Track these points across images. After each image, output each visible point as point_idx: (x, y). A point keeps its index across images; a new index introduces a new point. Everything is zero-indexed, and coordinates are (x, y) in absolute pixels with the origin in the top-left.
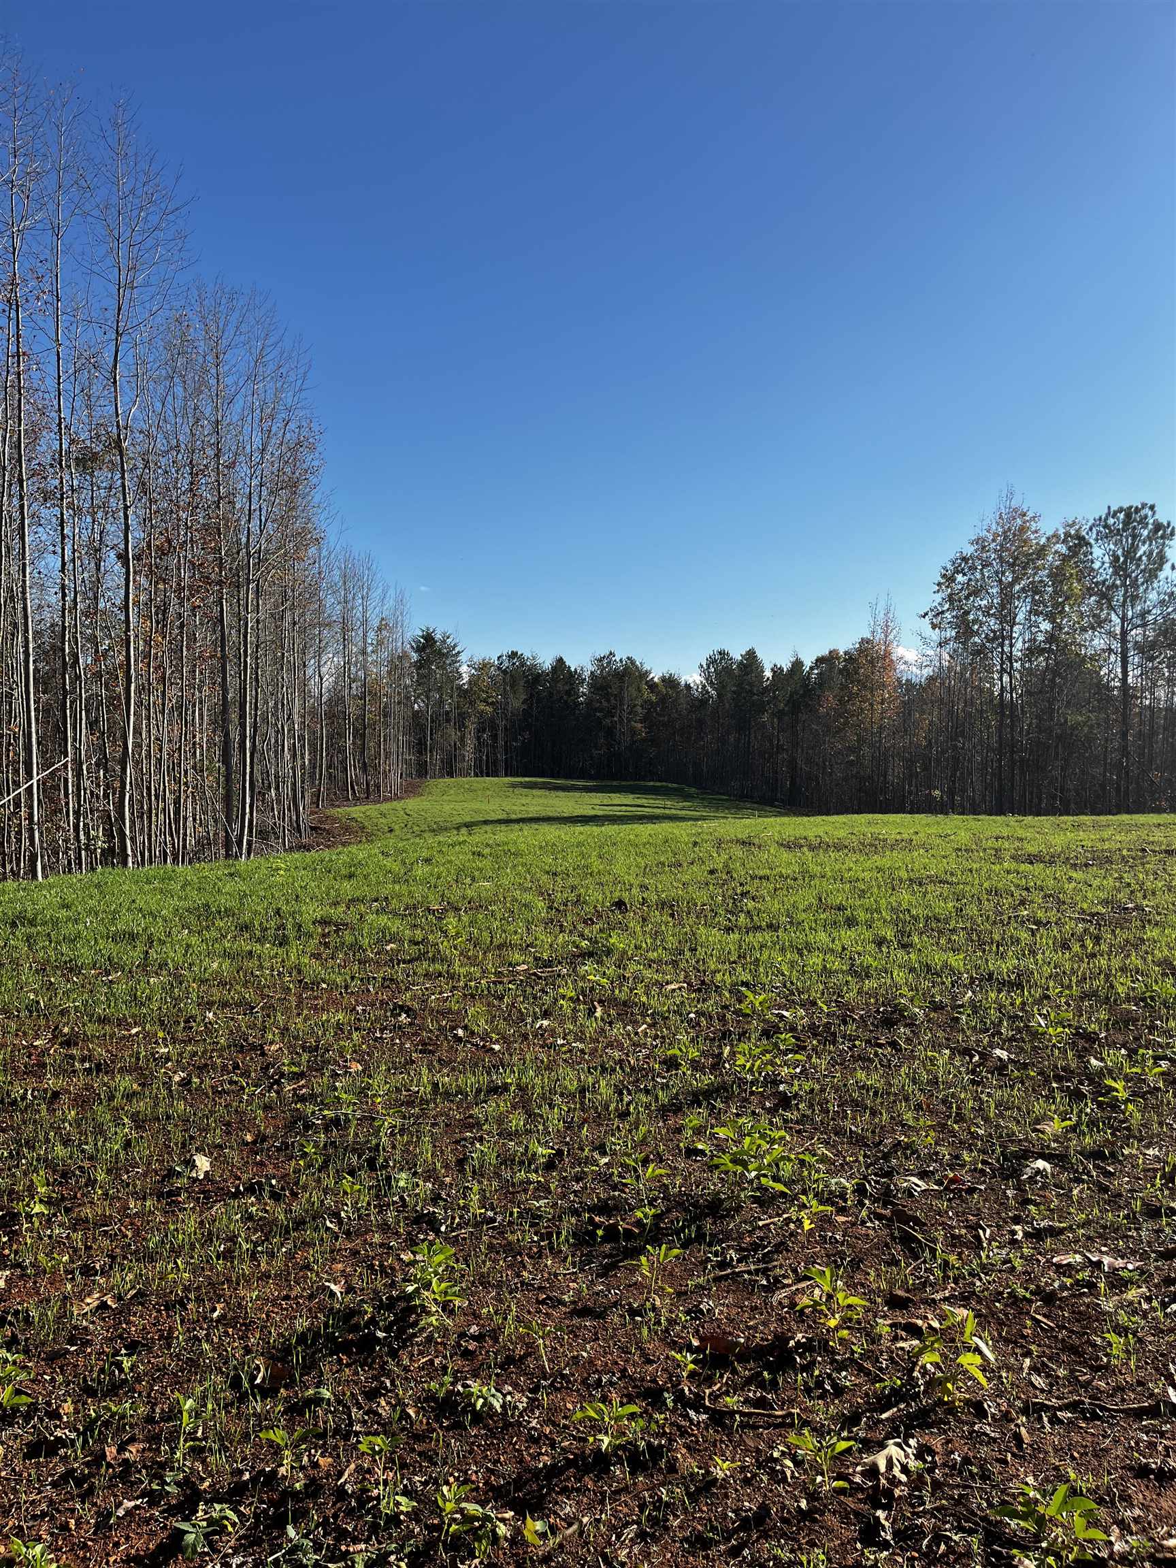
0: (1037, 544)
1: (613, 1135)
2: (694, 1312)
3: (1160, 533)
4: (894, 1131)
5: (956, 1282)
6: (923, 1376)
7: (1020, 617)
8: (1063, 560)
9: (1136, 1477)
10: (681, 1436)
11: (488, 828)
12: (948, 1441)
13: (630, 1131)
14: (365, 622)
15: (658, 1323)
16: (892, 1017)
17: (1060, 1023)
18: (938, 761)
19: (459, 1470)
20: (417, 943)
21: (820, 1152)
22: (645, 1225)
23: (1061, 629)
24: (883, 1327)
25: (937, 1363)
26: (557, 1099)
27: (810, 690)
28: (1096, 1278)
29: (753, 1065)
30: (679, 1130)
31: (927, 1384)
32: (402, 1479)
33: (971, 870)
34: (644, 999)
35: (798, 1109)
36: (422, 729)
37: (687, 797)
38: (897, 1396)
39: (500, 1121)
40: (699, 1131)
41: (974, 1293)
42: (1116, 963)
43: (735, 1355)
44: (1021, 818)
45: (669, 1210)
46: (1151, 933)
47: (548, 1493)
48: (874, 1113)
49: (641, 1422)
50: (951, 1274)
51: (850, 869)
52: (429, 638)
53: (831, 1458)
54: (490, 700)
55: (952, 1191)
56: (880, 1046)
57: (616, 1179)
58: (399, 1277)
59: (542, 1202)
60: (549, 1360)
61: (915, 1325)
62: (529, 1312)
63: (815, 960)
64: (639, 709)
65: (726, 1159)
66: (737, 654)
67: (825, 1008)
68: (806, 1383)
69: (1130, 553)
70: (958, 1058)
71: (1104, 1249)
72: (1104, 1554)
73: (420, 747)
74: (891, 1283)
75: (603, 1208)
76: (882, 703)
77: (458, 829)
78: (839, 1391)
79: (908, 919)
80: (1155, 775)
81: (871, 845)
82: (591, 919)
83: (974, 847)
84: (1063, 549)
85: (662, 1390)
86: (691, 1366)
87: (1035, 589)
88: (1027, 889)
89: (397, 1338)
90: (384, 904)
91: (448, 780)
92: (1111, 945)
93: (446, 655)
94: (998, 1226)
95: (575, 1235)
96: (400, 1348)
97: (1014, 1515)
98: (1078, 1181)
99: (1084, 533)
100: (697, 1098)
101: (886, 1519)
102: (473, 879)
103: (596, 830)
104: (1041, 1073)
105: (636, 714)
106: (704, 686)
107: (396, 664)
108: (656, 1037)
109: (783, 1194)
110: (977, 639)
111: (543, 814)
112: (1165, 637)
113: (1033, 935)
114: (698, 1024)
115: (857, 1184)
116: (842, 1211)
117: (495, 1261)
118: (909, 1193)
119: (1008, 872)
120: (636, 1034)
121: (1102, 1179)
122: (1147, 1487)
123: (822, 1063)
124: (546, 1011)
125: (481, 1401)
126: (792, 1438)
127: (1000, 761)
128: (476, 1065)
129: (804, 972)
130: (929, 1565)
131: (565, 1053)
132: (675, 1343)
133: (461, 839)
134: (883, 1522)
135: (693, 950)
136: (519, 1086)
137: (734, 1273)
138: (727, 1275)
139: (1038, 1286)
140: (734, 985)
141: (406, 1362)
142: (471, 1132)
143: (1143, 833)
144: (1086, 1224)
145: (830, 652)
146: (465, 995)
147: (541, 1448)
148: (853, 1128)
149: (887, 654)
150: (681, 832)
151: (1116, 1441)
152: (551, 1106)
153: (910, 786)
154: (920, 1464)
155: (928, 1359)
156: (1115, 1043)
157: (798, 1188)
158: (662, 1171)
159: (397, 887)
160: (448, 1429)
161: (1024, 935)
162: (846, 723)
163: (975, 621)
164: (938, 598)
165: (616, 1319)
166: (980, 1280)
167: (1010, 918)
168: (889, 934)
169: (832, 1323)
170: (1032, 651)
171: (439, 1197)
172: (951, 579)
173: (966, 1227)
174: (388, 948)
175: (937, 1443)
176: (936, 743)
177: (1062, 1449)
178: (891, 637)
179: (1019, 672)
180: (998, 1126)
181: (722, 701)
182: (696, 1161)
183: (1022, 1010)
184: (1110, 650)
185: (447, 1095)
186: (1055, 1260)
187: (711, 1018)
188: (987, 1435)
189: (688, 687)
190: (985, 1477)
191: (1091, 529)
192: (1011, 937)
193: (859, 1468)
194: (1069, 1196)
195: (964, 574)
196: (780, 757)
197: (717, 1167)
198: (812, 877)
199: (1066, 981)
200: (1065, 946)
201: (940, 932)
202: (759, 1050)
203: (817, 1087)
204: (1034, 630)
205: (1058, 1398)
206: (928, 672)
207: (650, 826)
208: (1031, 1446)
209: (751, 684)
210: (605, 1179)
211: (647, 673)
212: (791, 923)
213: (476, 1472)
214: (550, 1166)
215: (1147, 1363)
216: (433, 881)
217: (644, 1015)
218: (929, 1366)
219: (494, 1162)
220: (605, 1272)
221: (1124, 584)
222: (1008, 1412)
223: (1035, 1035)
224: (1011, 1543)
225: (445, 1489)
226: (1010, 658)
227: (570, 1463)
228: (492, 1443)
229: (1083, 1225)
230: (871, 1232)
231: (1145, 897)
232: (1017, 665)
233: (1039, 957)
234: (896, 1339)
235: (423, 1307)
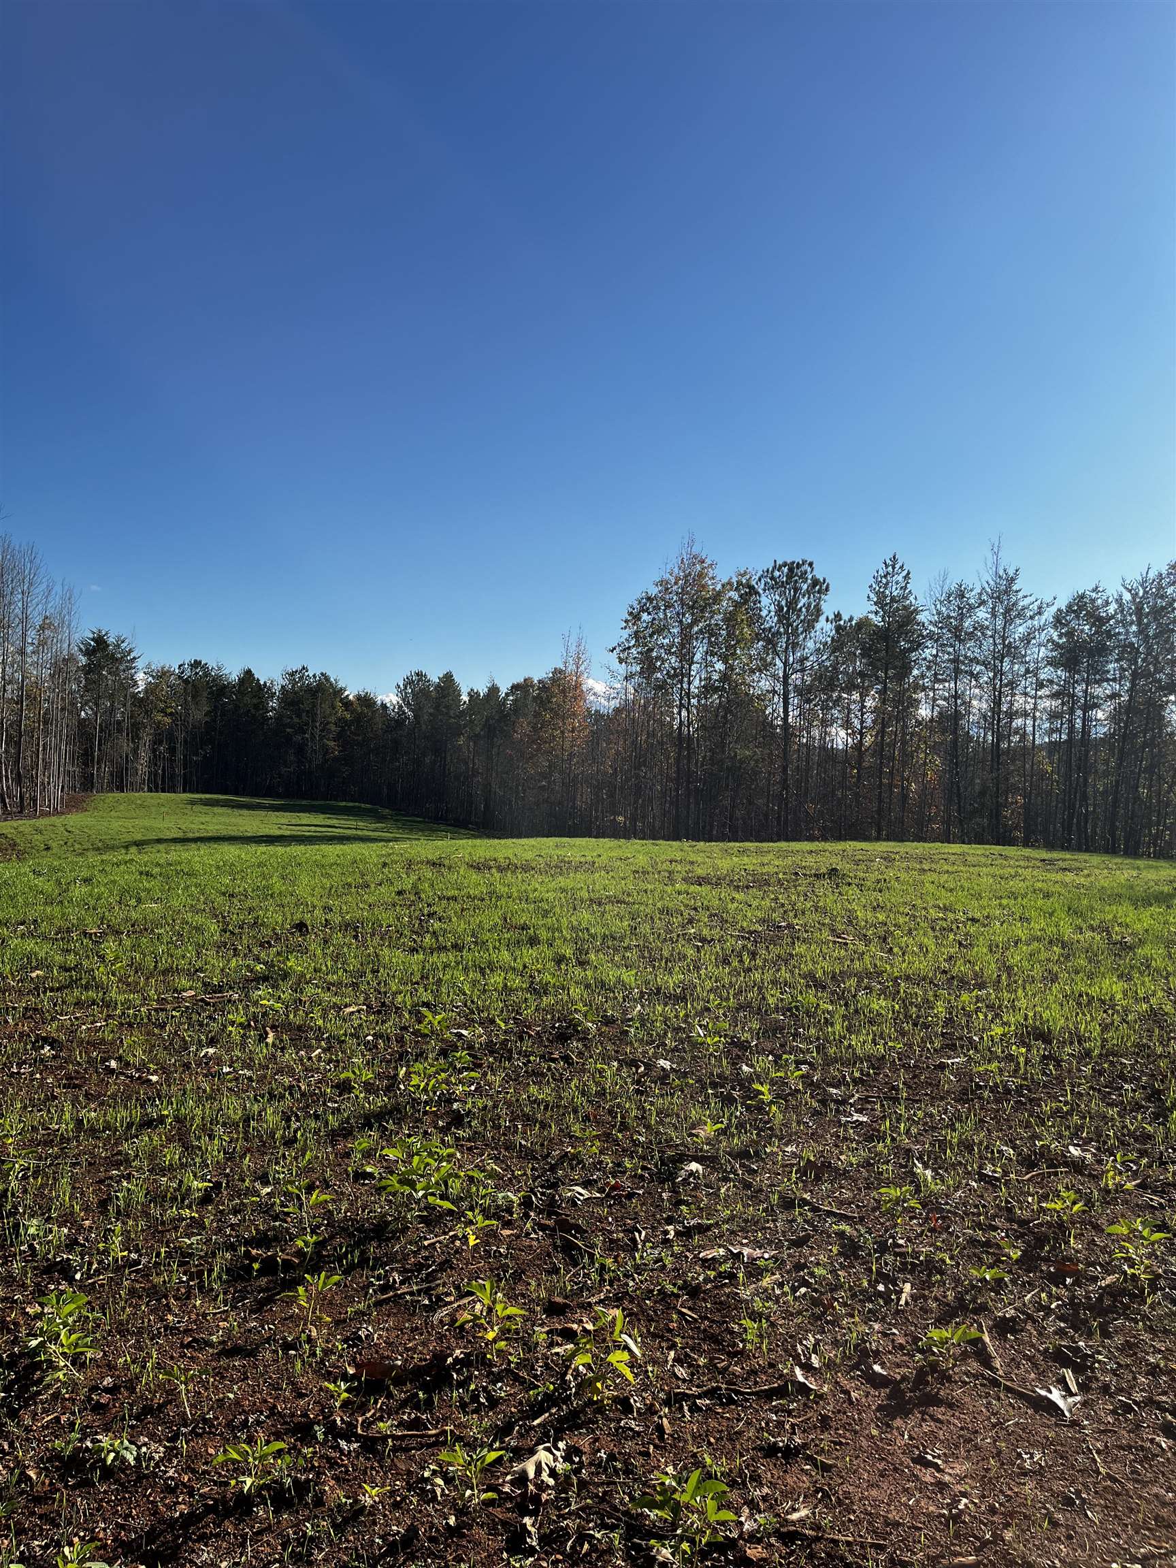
0: (714, 589)
1: (277, 1163)
2: (353, 1340)
3: (818, 587)
4: (562, 1143)
5: (611, 1285)
6: (575, 1379)
7: (698, 657)
8: (735, 606)
9: (765, 1457)
10: (330, 1468)
11: (161, 847)
12: (596, 1440)
13: (296, 1158)
14: (25, 619)
15: (314, 1355)
16: (566, 1032)
17: (718, 1033)
18: (622, 788)
19: (85, 1530)
20: (68, 970)
21: (488, 1168)
22: (305, 1254)
23: (733, 670)
24: (540, 1334)
25: (589, 1364)
26: (219, 1130)
27: (506, 716)
28: (737, 1269)
29: (427, 1084)
30: (347, 1155)
31: (578, 1386)
32: (18, 1545)
33: (646, 891)
34: (320, 1022)
35: (470, 1126)
36: (90, 738)
37: (380, 818)
38: (550, 1400)
39: (153, 1155)
40: (368, 1154)
41: (627, 1293)
42: (768, 976)
43: (392, 1379)
44: (694, 843)
45: (332, 1237)
46: (800, 948)
47: (185, 1542)
48: (544, 1126)
49: (288, 1458)
50: (607, 1277)
51: (536, 890)
52: (100, 641)
53: (481, 1471)
54: (169, 711)
55: (613, 1198)
56: (554, 1060)
57: (278, 1209)
58: (24, 1331)
59: (194, 1239)
60: (191, 1406)
61: (571, 1329)
62: (172, 1358)
63: (497, 979)
64: (333, 728)
65: (394, 1180)
66: (434, 677)
67: (502, 1025)
68: (461, 1398)
69: (792, 604)
70: (625, 1070)
71: (745, 1241)
72: (735, 1535)
73: (86, 758)
74: (550, 1291)
75: (262, 1241)
76: (573, 731)
77: (127, 847)
78: (494, 1402)
79: (587, 937)
80: (810, 807)
81: (556, 867)
82: (268, 942)
83: (650, 869)
84: (734, 595)
85: (313, 1423)
86: (345, 1395)
87: (711, 632)
88: (695, 909)
89: (17, 1398)
90: (32, 929)
91: (118, 795)
92: (765, 960)
93: (121, 660)
94: (654, 1229)
95: (228, 1271)
96: (20, 1408)
97: (653, 1505)
98: (726, 1179)
99: (754, 583)
100: (369, 1120)
101: (533, 1525)
102: (139, 901)
103: (280, 850)
104: (699, 1081)
105: (329, 731)
106: (400, 707)
107: (61, 667)
108: (330, 1061)
109: (450, 1212)
110: (659, 675)
111: (224, 833)
112: (820, 682)
113: (699, 951)
114: (376, 1047)
115: (524, 1197)
116: (508, 1224)
117: (136, 1307)
118: (573, 1202)
119: (679, 893)
120: (310, 1058)
121: (746, 1177)
122: (775, 1465)
123: (496, 1079)
124: (212, 1038)
125: (112, 1455)
126: (444, 1455)
127: (677, 790)
128: (129, 1098)
129: (485, 991)
130: (572, 1566)
131: (230, 1081)
132: (329, 1373)
133: (128, 857)
134: (529, 1528)
135: (375, 971)
136: (178, 1119)
137: (396, 1295)
138: (389, 1298)
139: (685, 1281)
140: (414, 1005)
141: (28, 1421)
142: (118, 1169)
143: (797, 859)
144: (731, 1219)
145: (525, 680)
146: (122, 1024)
147: (177, 1497)
148: (523, 1142)
149: (578, 685)
150: (370, 853)
151: (749, 1423)
152: (211, 1137)
153: (596, 811)
154: (568, 1466)
155: (581, 1361)
156: (764, 1050)
157: (465, 1204)
158: (327, 1197)
159: (49, 909)
160: (74, 1488)
161: (690, 952)
162: (538, 750)
163: (658, 658)
164: (626, 634)
165: (268, 1355)
166: (634, 1280)
167: (678, 936)
168: (568, 952)
169: (491, 1335)
170: (708, 689)
171: (76, 1242)
172: (636, 617)
173: (624, 1231)
174: (34, 975)
175: (584, 1443)
176: (621, 770)
177: (700, 1435)
178: (582, 668)
179: (696, 707)
180: (658, 1133)
181: (418, 723)
182: (364, 1184)
183: (685, 1022)
184: (774, 692)
185: (93, 1132)
186: (701, 1255)
187: (388, 1039)
188: (632, 1429)
189: (384, 706)
190: (628, 1472)
191: (760, 580)
192: (679, 954)
193: (509, 1478)
194: (716, 1195)
195: (649, 614)
196: (475, 780)
197: (385, 1188)
198: (499, 898)
199: (725, 994)
200: (726, 961)
201: (616, 950)
202: (434, 1069)
203: (490, 1103)
204: (710, 669)
205: (698, 1387)
206: (614, 704)
207: (339, 847)
208: (672, 1436)
209: (447, 707)
210: (266, 1209)
211: (342, 690)
212: (476, 943)
213: (104, 1529)
214: (206, 1199)
215: (778, 1346)
216: (92, 903)
217: (318, 1039)
218: (581, 1368)
219: (142, 1199)
220: (259, 1307)
221: (786, 632)
222: (652, 1405)
223: (695, 1045)
224: (650, 1535)
225: (66, 1550)
226: (688, 694)
227: (208, 1509)
228: (124, 1498)
229: (727, 1221)
230: (535, 1243)
231: (796, 916)
232: (694, 701)
233: (703, 972)
234: (552, 1345)
235: (50, 1362)
